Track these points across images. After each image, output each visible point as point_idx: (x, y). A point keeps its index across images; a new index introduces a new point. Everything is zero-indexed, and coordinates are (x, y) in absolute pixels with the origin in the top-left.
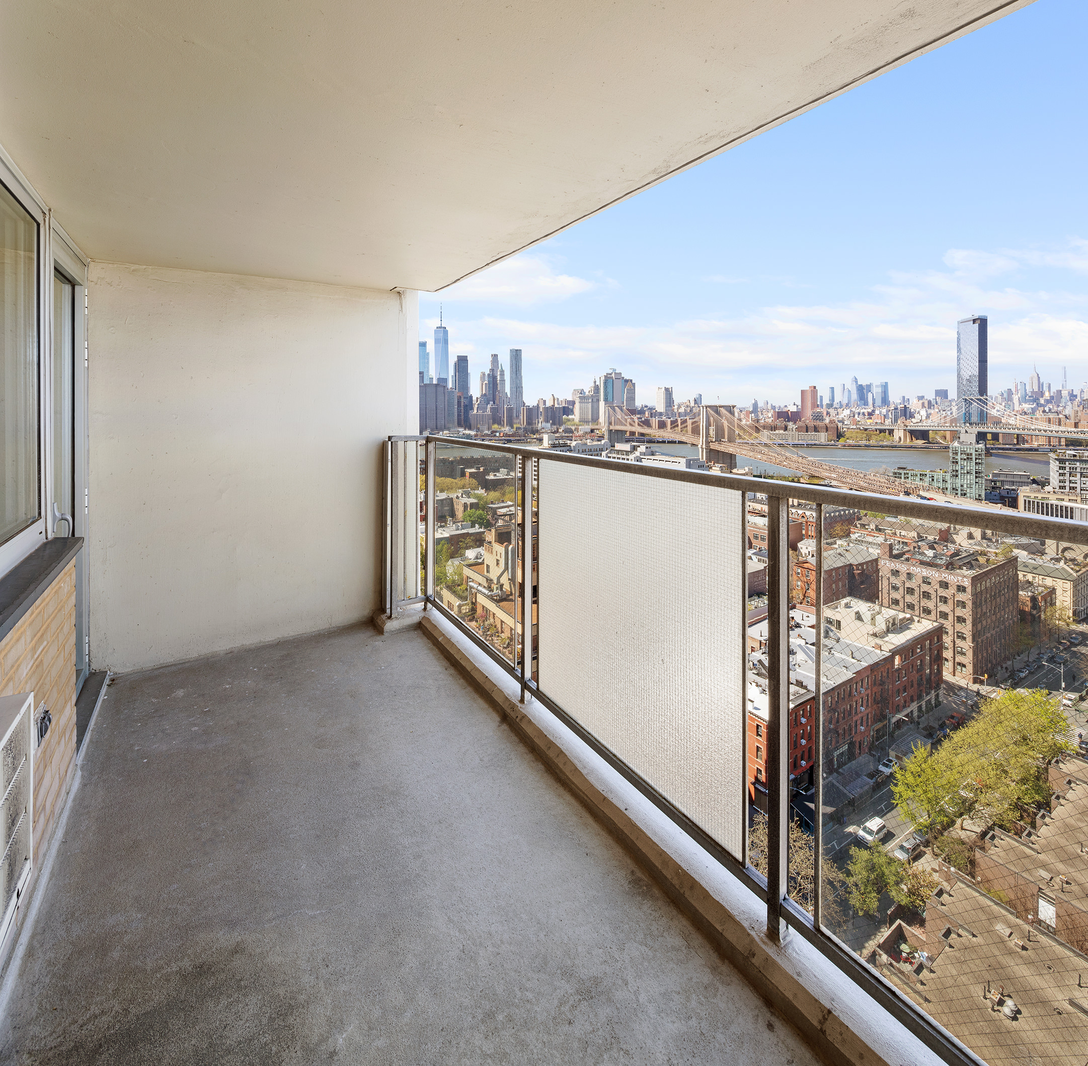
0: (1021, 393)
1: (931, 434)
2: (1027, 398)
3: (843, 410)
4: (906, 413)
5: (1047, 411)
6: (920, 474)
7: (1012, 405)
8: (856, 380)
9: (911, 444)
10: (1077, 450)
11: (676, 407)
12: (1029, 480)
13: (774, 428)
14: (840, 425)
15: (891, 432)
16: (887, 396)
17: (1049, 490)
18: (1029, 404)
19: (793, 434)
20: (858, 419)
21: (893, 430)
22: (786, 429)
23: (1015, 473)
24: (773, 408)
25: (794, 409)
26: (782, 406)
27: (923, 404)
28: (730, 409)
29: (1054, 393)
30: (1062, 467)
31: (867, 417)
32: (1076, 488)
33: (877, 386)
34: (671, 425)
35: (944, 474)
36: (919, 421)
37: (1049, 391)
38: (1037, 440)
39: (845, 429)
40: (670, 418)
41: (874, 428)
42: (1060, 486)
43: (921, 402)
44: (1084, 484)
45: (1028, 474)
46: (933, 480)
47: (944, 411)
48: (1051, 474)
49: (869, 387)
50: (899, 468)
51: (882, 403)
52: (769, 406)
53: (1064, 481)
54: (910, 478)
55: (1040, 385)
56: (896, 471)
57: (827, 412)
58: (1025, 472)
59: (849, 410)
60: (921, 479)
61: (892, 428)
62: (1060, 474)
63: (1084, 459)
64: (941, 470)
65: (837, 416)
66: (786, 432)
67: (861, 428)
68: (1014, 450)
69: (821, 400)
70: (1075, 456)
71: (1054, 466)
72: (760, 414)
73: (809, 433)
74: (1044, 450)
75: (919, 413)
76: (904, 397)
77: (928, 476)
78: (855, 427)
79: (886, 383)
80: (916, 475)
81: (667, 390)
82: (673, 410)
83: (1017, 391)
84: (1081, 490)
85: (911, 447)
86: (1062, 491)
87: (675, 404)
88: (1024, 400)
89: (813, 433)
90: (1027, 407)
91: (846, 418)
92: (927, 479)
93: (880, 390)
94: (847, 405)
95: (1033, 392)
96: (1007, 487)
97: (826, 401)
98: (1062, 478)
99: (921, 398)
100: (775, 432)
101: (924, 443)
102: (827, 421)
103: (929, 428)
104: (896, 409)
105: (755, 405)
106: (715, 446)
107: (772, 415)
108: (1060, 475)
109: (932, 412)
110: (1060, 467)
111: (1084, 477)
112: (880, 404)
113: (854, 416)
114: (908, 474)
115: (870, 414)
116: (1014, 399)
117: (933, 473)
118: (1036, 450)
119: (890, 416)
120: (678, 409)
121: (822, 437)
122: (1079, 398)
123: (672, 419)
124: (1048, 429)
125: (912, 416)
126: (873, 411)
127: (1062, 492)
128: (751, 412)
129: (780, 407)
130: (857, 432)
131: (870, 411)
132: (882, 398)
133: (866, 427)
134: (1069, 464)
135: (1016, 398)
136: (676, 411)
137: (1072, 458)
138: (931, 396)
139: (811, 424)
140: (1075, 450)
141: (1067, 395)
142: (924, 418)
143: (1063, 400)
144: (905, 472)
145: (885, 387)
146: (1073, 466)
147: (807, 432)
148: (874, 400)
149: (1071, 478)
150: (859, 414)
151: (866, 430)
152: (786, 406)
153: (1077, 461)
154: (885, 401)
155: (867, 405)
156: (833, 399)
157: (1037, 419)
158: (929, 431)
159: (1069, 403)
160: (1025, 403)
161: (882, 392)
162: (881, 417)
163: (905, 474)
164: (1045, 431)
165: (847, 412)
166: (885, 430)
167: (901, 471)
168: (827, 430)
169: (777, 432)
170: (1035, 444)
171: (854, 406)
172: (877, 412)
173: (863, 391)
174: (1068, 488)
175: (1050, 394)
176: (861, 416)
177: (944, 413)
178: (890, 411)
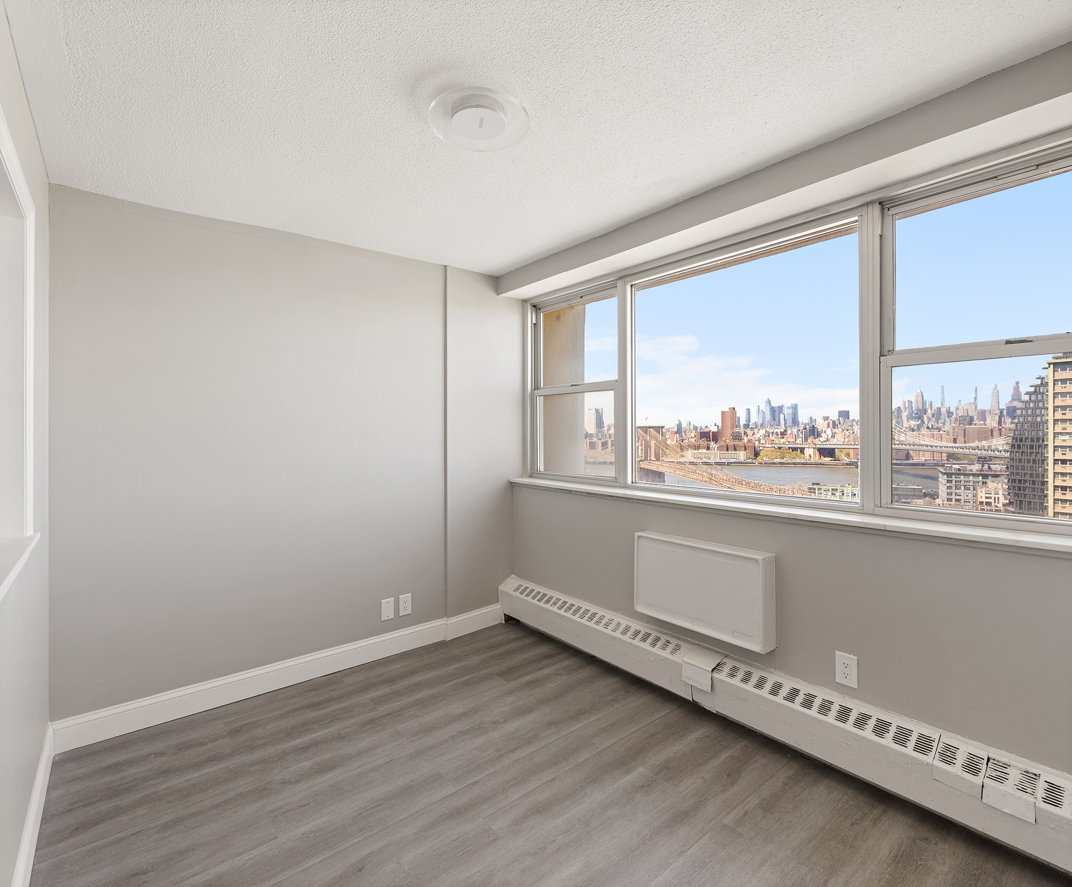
0: (908, 410)
1: (837, 452)
2: (913, 415)
3: (759, 430)
4: (813, 432)
5: (930, 427)
6: (832, 489)
7: (901, 422)
8: (769, 402)
9: (820, 461)
10: (961, 464)
11: (606, 428)
12: (922, 494)
13: (698, 447)
14: (757, 443)
15: (802, 450)
16: (796, 417)
17: (939, 503)
18: (915, 421)
19: (715, 454)
20: (773, 438)
21: (804, 448)
22: (708, 448)
23: (909, 487)
24: (696, 428)
25: (715, 429)
26: (703, 427)
27: (828, 424)
28: (658, 429)
29: (935, 410)
30: (950, 480)
31: (780, 436)
32: (961, 500)
33: (788, 408)
34: (602, 447)
35: (852, 489)
36: (826, 440)
37: (931, 409)
38: (923, 455)
39: (761, 448)
40: (600, 440)
41: (787, 446)
42: (947, 499)
43: (826, 422)
44: (967, 496)
45: (920, 487)
46: (843, 494)
47: (847, 430)
48: (940, 487)
49: (781, 408)
50: (813, 484)
51: (793, 423)
52: (692, 426)
53: (951, 494)
54: (823, 494)
55: (924, 403)
56: (811, 486)
57: (745, 432)
58: (918, 486)
59: (764, 431)
60: (832, 494)
61: (803, 446)
62: (947, 487)
63: (967, 472)
64: (849, 485)
65: (754, 436)
66: (708, 451)
67: (776, 447)
68: (905, 466)
69: (739, 421)
70: (959, 470)
71: (943, 479)
72: (683, 434)
73: (730, 452)
74: (930, 465)
75: (825, 432)
76: (811, 418)
77: (839, 490)
78: (770, 446)
79: (796, 405)
80: (828, 490)
81: (597, 410)
82: (604, 432)
83: (905, 409)
84: (965, 502)
85: (820, 464)
86: (949, 503)
87: (605, 426)
88: (910, 417)
89: (733, 452)
90: (913, 423)
91: (761, 438)
92: (838, 494)
93: (790, 411)
94: (762, 425)
95: (918, 410)
96: (903, 500)
97: (743, 422)
98: (949, 491)
99: (826, 418)
100: (698, 451)
101: (832, 460)
102: (746, 439)
103: (835, 446)
104: (805, 429)
105: (679, 426)
106: (644, 465)
107: (695, 435)
108: (949, 488)
109: (837, 432)
110: (948, 480)
111: (967, 490)
112: (791, 425)
113: (769, 436)
114: (821, 489)
115: (783, 434)
116: (903, 416)
117: (843, 488)
118: (923, 465)
119: (801, 436)
120: (608, 430)
121: (742, 455)
122: (954, 415)
123: (602, 440)
124: (934, 444)
125: (819, 435)
126: (786, 431)
127: (950, 505)
128: (676, 433)
129: (701, 427)
130: (772, 451)
131: (782, 430)
132: (793, 419)
133: (780, 446)
134: (955, 478)
135: (904, 415)
136: (606, 432)
137: (957, 472)
138: (834, 416)
139: (731, 443)
140: (959, 464)
141: (945, 412)
142: (830, 437)
143: (942, 417)
144: (819, 487)
145: (795, 408)
146: (958, 479)
147: (727, 451)
148: (785, 420)
149: (957, 491)
150: (773, 433)
151: (780, 448)
152: (707, 427)
153: (962, 474)
154: (795, 422)
155: (779, 425)
156: (749, 420)
157: (923, 435)
158: (835, 449)
159: (948, 420)
160: (912, 420)
161: (792, 413)
162: (794, 437)
163: (818, 489)
164: (932, 446)
165: (762, 432)
166: (797, 448)
167: (815, 487)
168: (745, 449)
169: (700, 451)
170: (922, 459)
171: (768, 427)
172: (789, 432)
173: (775, 412)
174: (954, 500)
175: (931, 411)
176: (775, 436)
177: (848, 432)
178: (799, 430)
